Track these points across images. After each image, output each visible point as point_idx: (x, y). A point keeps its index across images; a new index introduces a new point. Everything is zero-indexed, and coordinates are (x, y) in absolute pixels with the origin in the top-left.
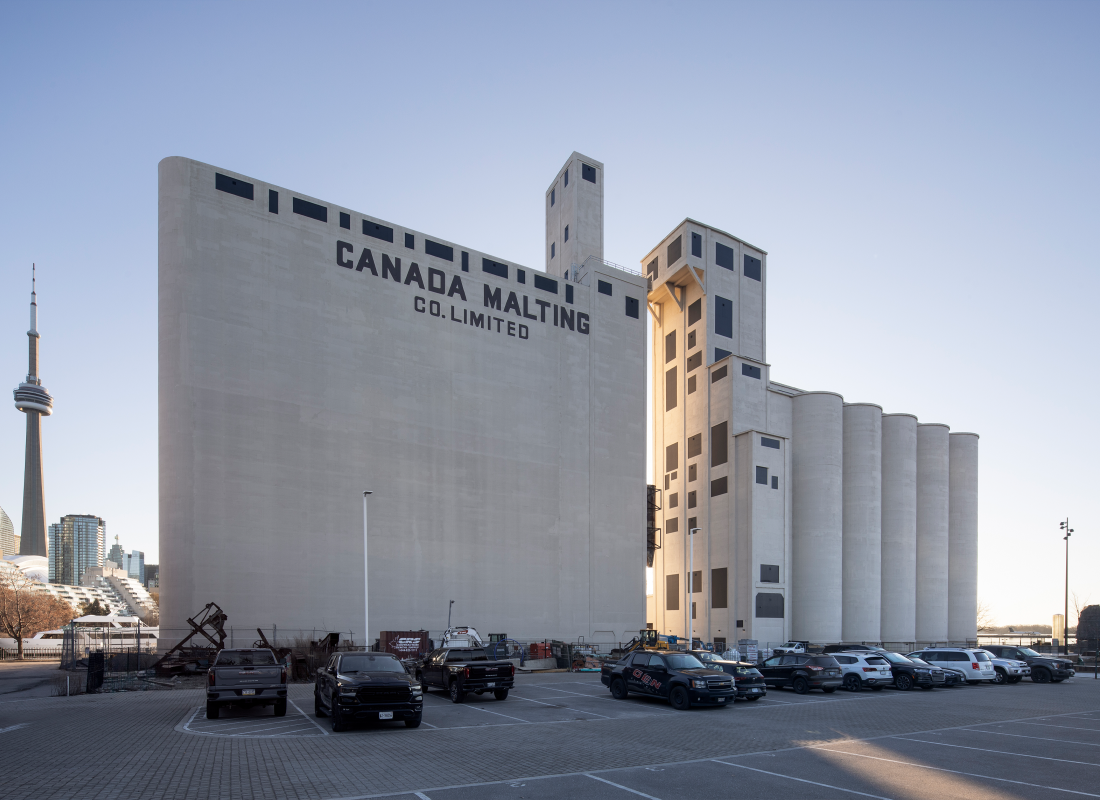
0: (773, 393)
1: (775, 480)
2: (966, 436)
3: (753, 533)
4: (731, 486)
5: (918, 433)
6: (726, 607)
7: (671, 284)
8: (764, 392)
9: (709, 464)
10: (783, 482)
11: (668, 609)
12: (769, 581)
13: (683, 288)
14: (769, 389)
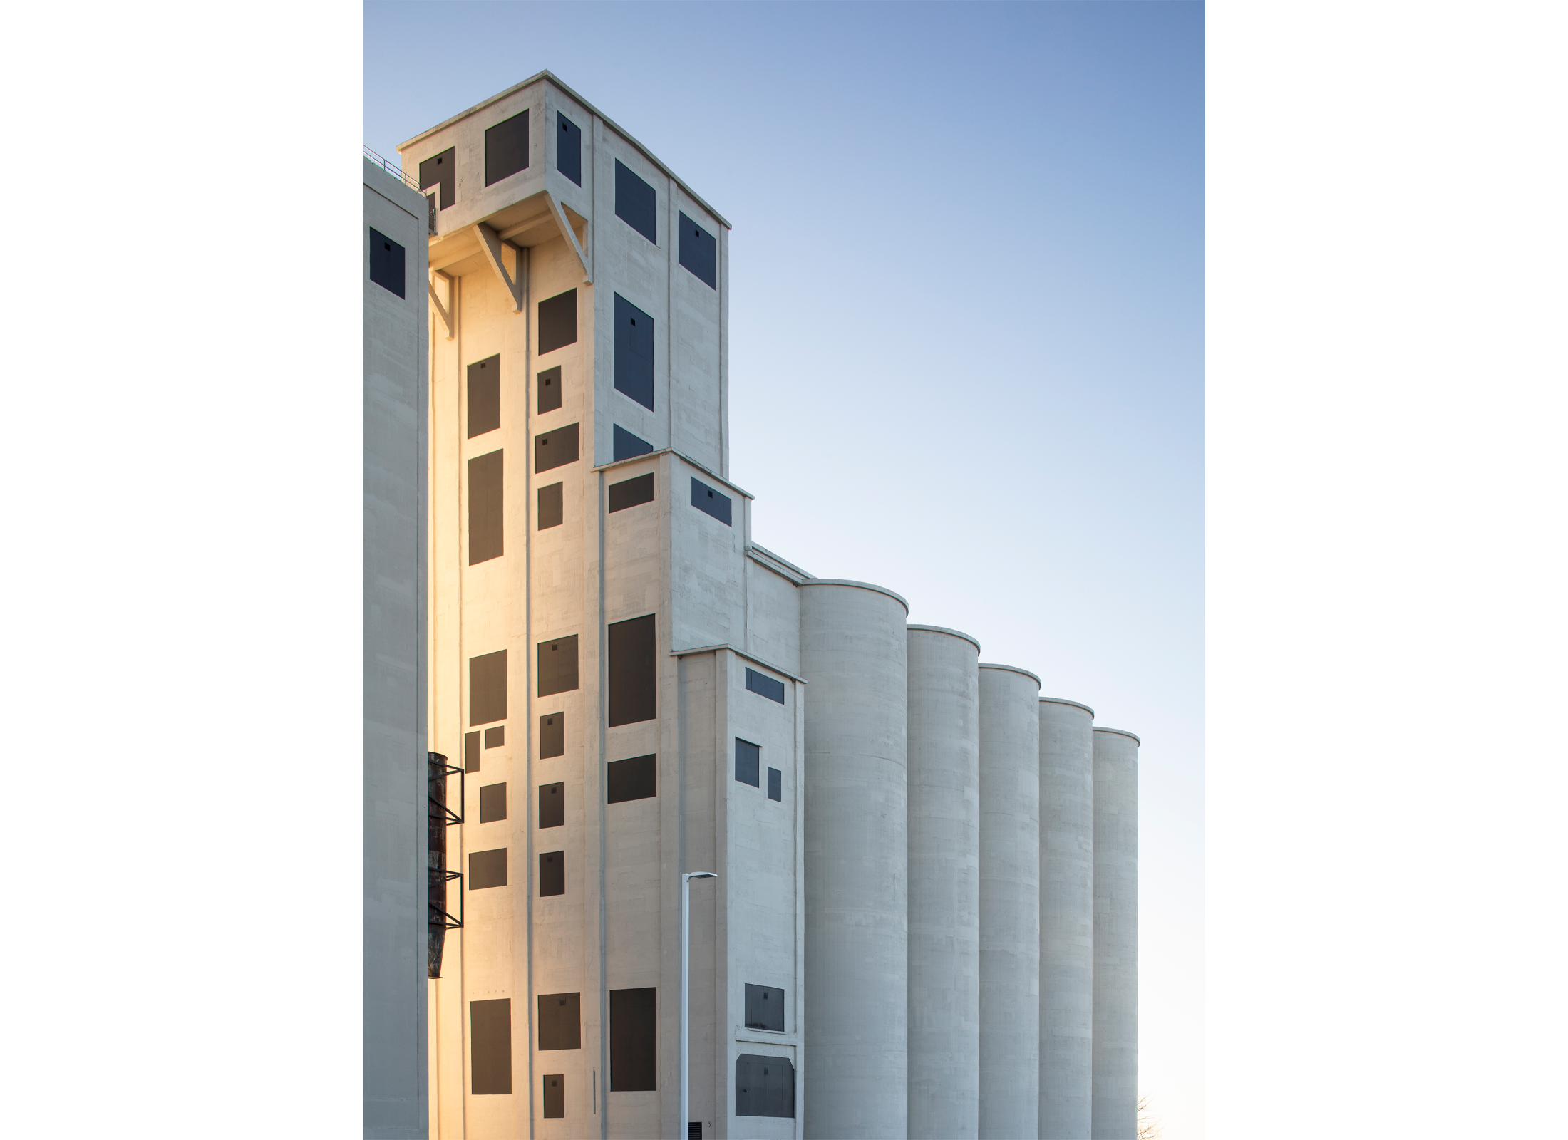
0: (758, 567)
1: (775, 776)
2: (1119, 737)
3: (728, 905)
4: (665, 779)
5: (1042, 716)
6: (654, 1089)
7: (491, 229)
8: (739, 560)
9: (602, 717)
10: (791, 785)
11: (475, 1091)
12: (763, 1027)
13: (524, 253)
14: (750, 554)
